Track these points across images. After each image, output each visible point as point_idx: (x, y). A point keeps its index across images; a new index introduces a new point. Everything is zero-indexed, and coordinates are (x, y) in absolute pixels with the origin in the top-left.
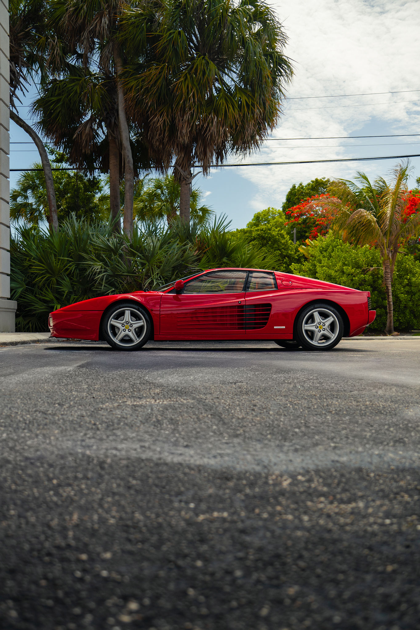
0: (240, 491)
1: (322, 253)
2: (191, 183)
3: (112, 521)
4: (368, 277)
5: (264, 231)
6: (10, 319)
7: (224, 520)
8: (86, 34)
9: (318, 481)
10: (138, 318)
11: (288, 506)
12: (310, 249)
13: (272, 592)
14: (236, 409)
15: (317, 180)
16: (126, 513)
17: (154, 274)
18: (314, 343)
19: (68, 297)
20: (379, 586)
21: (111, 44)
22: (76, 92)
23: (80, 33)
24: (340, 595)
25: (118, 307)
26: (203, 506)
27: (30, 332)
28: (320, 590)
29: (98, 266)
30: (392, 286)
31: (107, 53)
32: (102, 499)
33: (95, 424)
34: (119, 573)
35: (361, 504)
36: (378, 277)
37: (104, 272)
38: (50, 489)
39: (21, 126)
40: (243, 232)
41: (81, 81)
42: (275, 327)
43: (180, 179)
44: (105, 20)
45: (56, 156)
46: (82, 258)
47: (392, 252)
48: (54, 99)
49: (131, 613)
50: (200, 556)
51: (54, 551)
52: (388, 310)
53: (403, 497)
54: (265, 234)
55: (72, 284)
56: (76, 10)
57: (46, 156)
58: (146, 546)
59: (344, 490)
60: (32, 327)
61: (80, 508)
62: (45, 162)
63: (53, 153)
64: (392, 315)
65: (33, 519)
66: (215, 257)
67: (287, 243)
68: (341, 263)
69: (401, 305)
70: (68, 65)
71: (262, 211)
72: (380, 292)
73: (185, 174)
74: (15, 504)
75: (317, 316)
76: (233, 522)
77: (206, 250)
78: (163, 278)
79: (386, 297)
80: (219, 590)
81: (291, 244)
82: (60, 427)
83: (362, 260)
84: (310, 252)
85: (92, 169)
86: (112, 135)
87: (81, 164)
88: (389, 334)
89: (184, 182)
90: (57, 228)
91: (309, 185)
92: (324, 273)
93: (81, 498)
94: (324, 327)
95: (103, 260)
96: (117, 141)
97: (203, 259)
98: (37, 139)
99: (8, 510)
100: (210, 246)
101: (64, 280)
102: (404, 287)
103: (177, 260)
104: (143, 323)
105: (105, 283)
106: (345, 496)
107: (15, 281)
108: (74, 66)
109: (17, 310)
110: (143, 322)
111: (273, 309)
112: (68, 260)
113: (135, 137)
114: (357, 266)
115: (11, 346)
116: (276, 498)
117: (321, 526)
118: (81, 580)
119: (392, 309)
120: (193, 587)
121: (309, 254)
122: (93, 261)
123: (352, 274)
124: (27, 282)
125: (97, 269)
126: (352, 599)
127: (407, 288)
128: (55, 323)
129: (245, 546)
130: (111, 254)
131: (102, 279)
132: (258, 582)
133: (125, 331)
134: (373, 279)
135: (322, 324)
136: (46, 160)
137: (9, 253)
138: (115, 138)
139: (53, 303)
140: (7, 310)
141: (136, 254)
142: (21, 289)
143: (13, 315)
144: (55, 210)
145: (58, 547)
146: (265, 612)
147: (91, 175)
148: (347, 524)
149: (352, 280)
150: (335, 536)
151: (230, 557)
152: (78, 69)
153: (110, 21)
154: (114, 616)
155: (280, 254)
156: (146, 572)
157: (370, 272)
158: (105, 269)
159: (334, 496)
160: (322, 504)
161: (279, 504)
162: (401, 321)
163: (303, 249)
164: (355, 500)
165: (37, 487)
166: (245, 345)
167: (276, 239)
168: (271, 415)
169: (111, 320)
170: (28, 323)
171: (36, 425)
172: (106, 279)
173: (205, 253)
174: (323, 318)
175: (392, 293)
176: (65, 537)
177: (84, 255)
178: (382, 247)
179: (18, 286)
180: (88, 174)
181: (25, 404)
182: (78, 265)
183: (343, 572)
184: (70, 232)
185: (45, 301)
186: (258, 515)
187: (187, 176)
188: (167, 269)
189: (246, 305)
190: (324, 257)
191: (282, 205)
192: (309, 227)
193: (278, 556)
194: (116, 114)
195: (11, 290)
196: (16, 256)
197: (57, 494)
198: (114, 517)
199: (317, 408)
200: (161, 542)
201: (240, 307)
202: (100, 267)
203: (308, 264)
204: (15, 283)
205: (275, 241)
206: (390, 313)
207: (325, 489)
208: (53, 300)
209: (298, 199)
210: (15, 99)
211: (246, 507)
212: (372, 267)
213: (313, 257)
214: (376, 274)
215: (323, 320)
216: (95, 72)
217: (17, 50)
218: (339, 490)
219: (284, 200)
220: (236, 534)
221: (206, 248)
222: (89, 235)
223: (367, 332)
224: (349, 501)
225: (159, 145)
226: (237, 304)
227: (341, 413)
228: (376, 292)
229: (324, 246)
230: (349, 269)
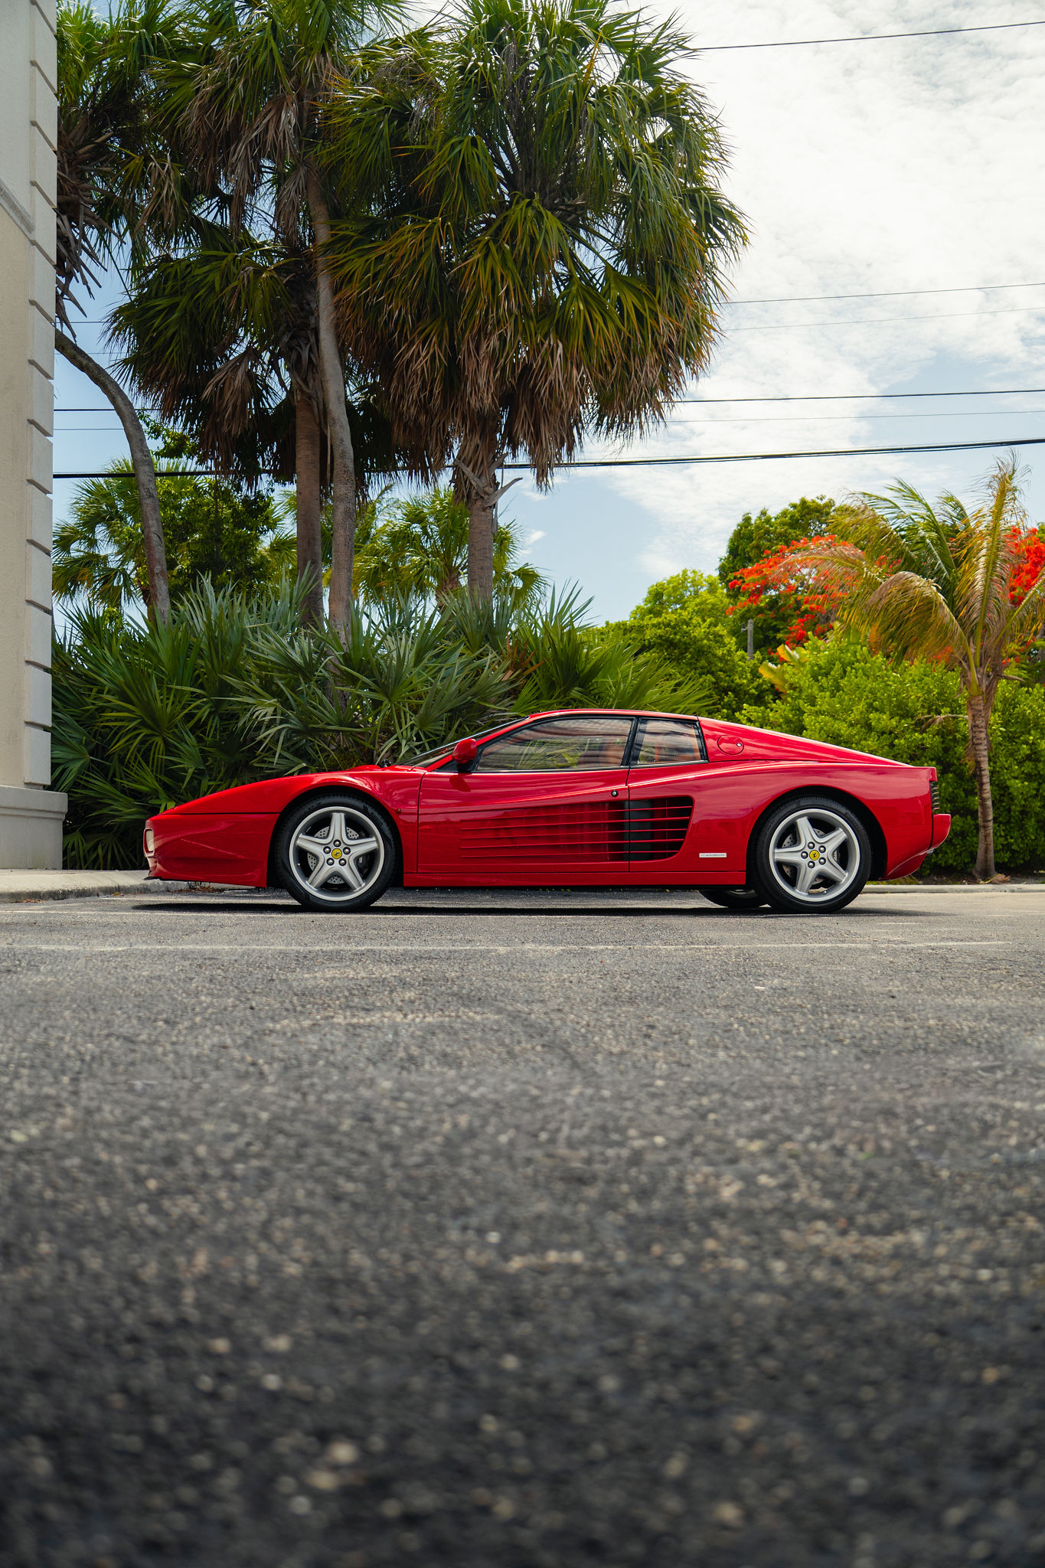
0: (614, 1208)
1: (817, 681)
2: (494, 506)
3: (293, 1269)
4: (930, 739)
5: (674, 628)
6: (51, 838)
7: (574, 1269)
8: (241, 148)
9: (809, 1187)
10: (363, 832)
11: (734, 1241)
12: (789, 669)
13: (694, 1427)
14: (604, 1034)
15: (804, 502)
16: (328, 1252)
17: (404, 727)
18: (799, 894)
19: (195, 783)
20: (964, 1414)
21: (302, 172)
22: (212, 288)
23: (228, 147)
24: (865, 1432)
25: (314, 804)
26: (522, 1239)
27: (98, 869)
28: (815, 1423)
29: (265, 709)
30: (990, 760)
31: (293, 193)
32: (267, 1224)
33: (254, 1064)
34: (308, 1380)
35: (918, 1237)
36: (955, 740)
37: (282, 722)
38: (140, 1200)
39: (82, 368)
40: (623, 629)
41: (225, 262)
42: (701, 856)
43: (469, 496)
44: (289, 117)
45: (165, 442)
46: (226, 689)
47: (989, 676)
48: (163, 303)
49: (335, 1468)
50: (511, 1347)
51: (146, 1333)
52: (980, 821)
53: (1022, 1221)
54: (675, 634)
55: (202, 751)
56: (218, 91)
57: (143, 440)
58: (378, 1324)
59: (875, 1207)
60: (105, 857)
61: (214, 1240)
62: (139, 455)
63: (158, 435)
64: (991, 831)
65: (95, 1263)
66: (552, 686)
67: (729, 655)
68: (863, 703)
69: (1013, 807)
70: (198, 223)
71: (668, 578)
72: (960, 776)
73: (481, 485)
74: (52, 1230)
75: (804, 827)
76: (596, 1273)
77: (531, 670)
78: (427, 737)
79: (973, 790)
80: (560, 1420)
81: (743, 659)
82: (168, 1069)
83: (914, 696)
84: (787, 676)
85: (252, 473)
86: (302, 391)
87: (228, 462)
88: (984, 880)
89: (479, 503)
90: (166, 615)
91: (784, 514)
92: (822, 728)
93: (215, 1221)
94: (822, 855)
95: (278, 694)
96: (315, 404)
97: (525, 692)
98: (119, 399)
99: (35, 1242)
100: (541, 660)
101: (183, 740)
102: (1020, 763)
103: (460, 692)
104: (375, 845)
105: (282, 749)
106: (877, 1220)
107: (63, 744)
108: (210, 225)
109: (68, 815)
110: (377, 841)
111: (696, 810)
112: (193, 693)
113: (358, 395)
114: (902, 711)
115: (51, 901)
116: (703, 1222)
117: (818, 1285)
118: (213, 1396)
119: (991, 817)
120: (496, 1413)
121: (786, 681)
122: (255, 695)
123: (891, 733)
124: (92, 746)
125: (265, 716)
126: (897, 1441)
127: (1028, 767)
128: (160, 843)
129: (626, 1326)
130: (297, 680)
131: (275, 739)
132: (660, 1401)
133: (331, 863)
134: (943, 742)
135: (817, 847)
136: (142, 451)
137: (49, 676)
138: (310, 397)
139: (158, 798)
140: (42, 814)
141: (358, 679)
142: (78, 764)
143: (58, 828)
144: (162, 571)
145: (158, 1325)
146: (675, 1467)
147: (250, 486)
148: (882, 1280)
149: (892, 745)
150: (854, 1305)
151: (588, 1351)
152: (222, 230)
153: (300, 119)
154: (295, 1474)
155: (714, 683)
156: (377, 1380)
157: (935, 727)
158: (282, 715)
159: (851, 1220)
160: (820, 1234)
161: (713, 1234)
162: (1014, 847)
163: (771, 670)
164: (903, 1228)
165: (106, 1195)
166: (628, 902)
167: (703, 646)
168: (692, 1047)
169: (297, 838)
170: (95, 848)
171: (108, 1064)
172: (286, 740)
173: (529, 677)
174: (821, 833)
175: (991, 777)
176: (175, 1302)
177: (232, 680)
178: (964, 664)
179: (71, 756)
180: (244, 484)
181: (81, 1021)
182: (218, 704)
183: (874, 1383)
184: (200, 625)
185: (136, 795)
186: (661, 1258)
187: (487, 489)
188: (436, 714)
189: (629, 800)
190: (822, 689)
191: (718, 564)
192: (784, 619)
193: (709, 1348)
194: (313, 339)
195: (54, 766)
196: (65, 684)
197: (156, 1209)
198: (297, 1261)
199: (807, 1033)
200: (415, 1314)
201: (616, 804)
202: (271, 710)
203: (783, 707)
204: (64, 749)
205: (701, 652)
206: (985, 827)
207: (828, 1204)
208: (156, 791)
209: (758, 547)
210: (68, 304)
211: (630, 1243)
212: (939, 713)
213: (794, 689)
214: (950, 733)
215: (821, 837)
216: (262, 239)
217: (74, 187)
218: (862, 1205)
219: (723, 552)
220: (604, 1301)
221: (532, 665)
222: (243, 632)
223: (929, 875)
224: (887, 1230)
225: (418, 413)
226: (608, 797)
227: (866, 1043)
228: (951, 775)
229: (821, 663)
230: (883, 720)
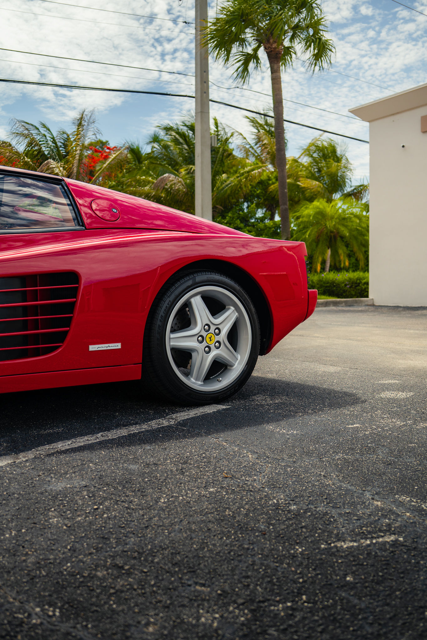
18: (194, 383)
42: (92, 348)
75: (199, 308)
94: (218, 338)
135: (213, 328)
